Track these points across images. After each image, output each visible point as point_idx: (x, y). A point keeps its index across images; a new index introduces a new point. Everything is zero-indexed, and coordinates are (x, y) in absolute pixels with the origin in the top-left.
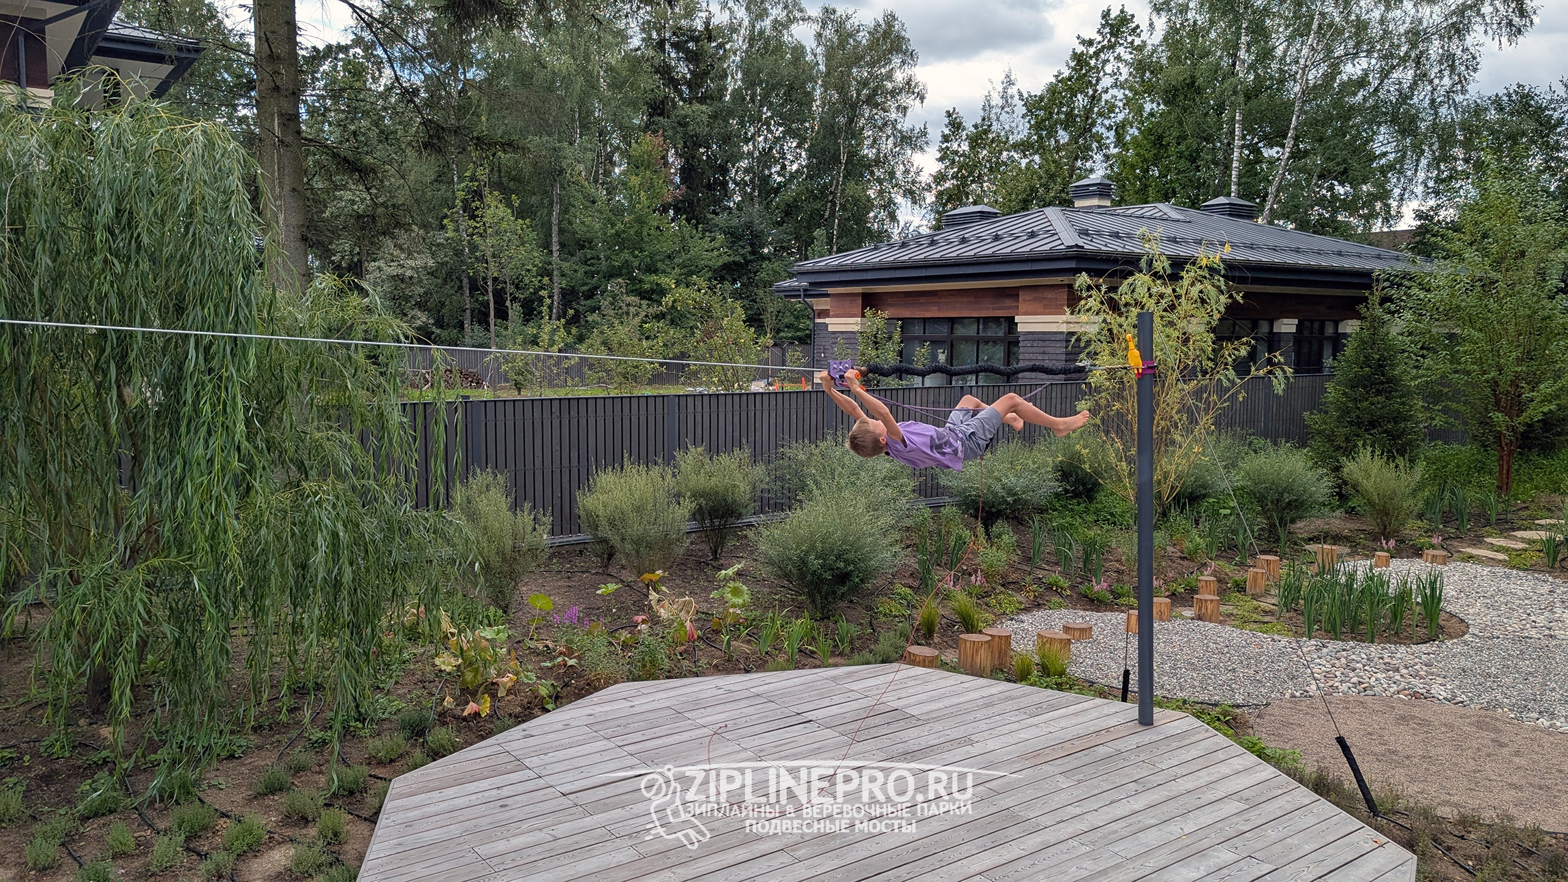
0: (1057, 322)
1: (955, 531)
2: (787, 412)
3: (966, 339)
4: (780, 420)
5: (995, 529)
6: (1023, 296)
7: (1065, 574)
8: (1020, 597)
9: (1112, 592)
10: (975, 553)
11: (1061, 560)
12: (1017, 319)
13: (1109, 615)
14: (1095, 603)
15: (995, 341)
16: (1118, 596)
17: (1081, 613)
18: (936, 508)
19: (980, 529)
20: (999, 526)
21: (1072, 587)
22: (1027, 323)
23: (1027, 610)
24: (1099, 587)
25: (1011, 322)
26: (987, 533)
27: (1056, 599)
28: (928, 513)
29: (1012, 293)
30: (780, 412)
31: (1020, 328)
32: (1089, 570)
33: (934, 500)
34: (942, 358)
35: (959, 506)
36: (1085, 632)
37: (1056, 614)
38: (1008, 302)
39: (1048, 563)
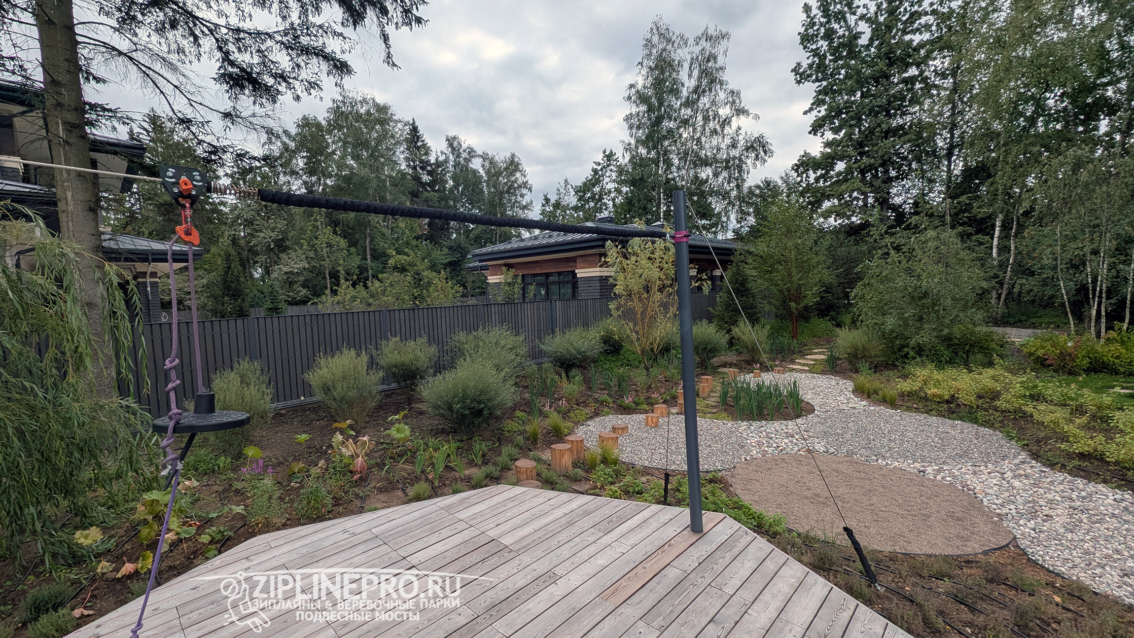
0: (595, 272)
1: (550, 376)
2: (456, 317)
3: (554, 283)
4: (452, 322)
5: (572, 373)
6: (578, 260)
7: (610, 395)
8: (587, 410)
9: (634, 402)
10: (562, 388)
11: (607, 387)
12: (577, 271)
13: (635, 416)
14: (626, 410)
15: (567, 282)
16: (637, 404)
17: (620, 416)
18: (539, 364)
19: (563, 375)
20: (574, 372)
21: (614, 402)
22: (581, 273)
23: (591, 418)
24: (628, 400)
25: (574, 274)
26: (567, 376)
27: (606, 409)
28: (535, 367)
29: (573, 260)
30: (452, 317)
31: (578, 276)
32: (621, 392)
33: (539, 361)
34: (543, 292)
35: (551, 362)
36: (625, 429)
37: (607, 418)
38: (572, 264)
39: (601, 389)
